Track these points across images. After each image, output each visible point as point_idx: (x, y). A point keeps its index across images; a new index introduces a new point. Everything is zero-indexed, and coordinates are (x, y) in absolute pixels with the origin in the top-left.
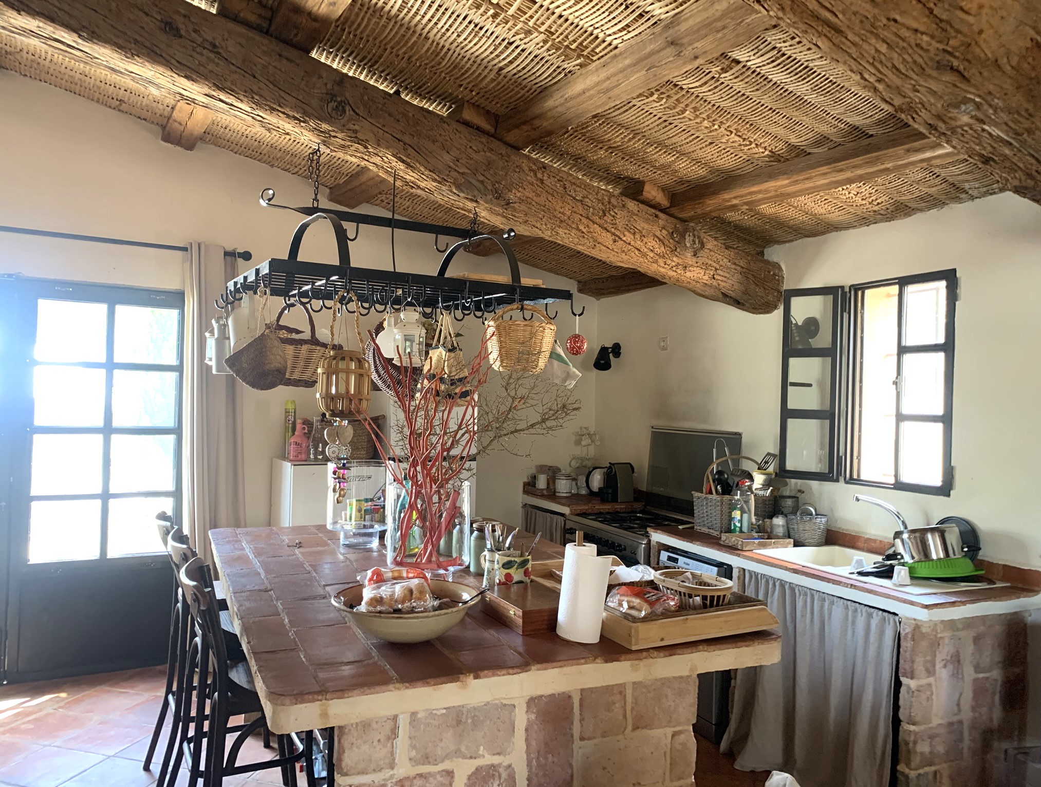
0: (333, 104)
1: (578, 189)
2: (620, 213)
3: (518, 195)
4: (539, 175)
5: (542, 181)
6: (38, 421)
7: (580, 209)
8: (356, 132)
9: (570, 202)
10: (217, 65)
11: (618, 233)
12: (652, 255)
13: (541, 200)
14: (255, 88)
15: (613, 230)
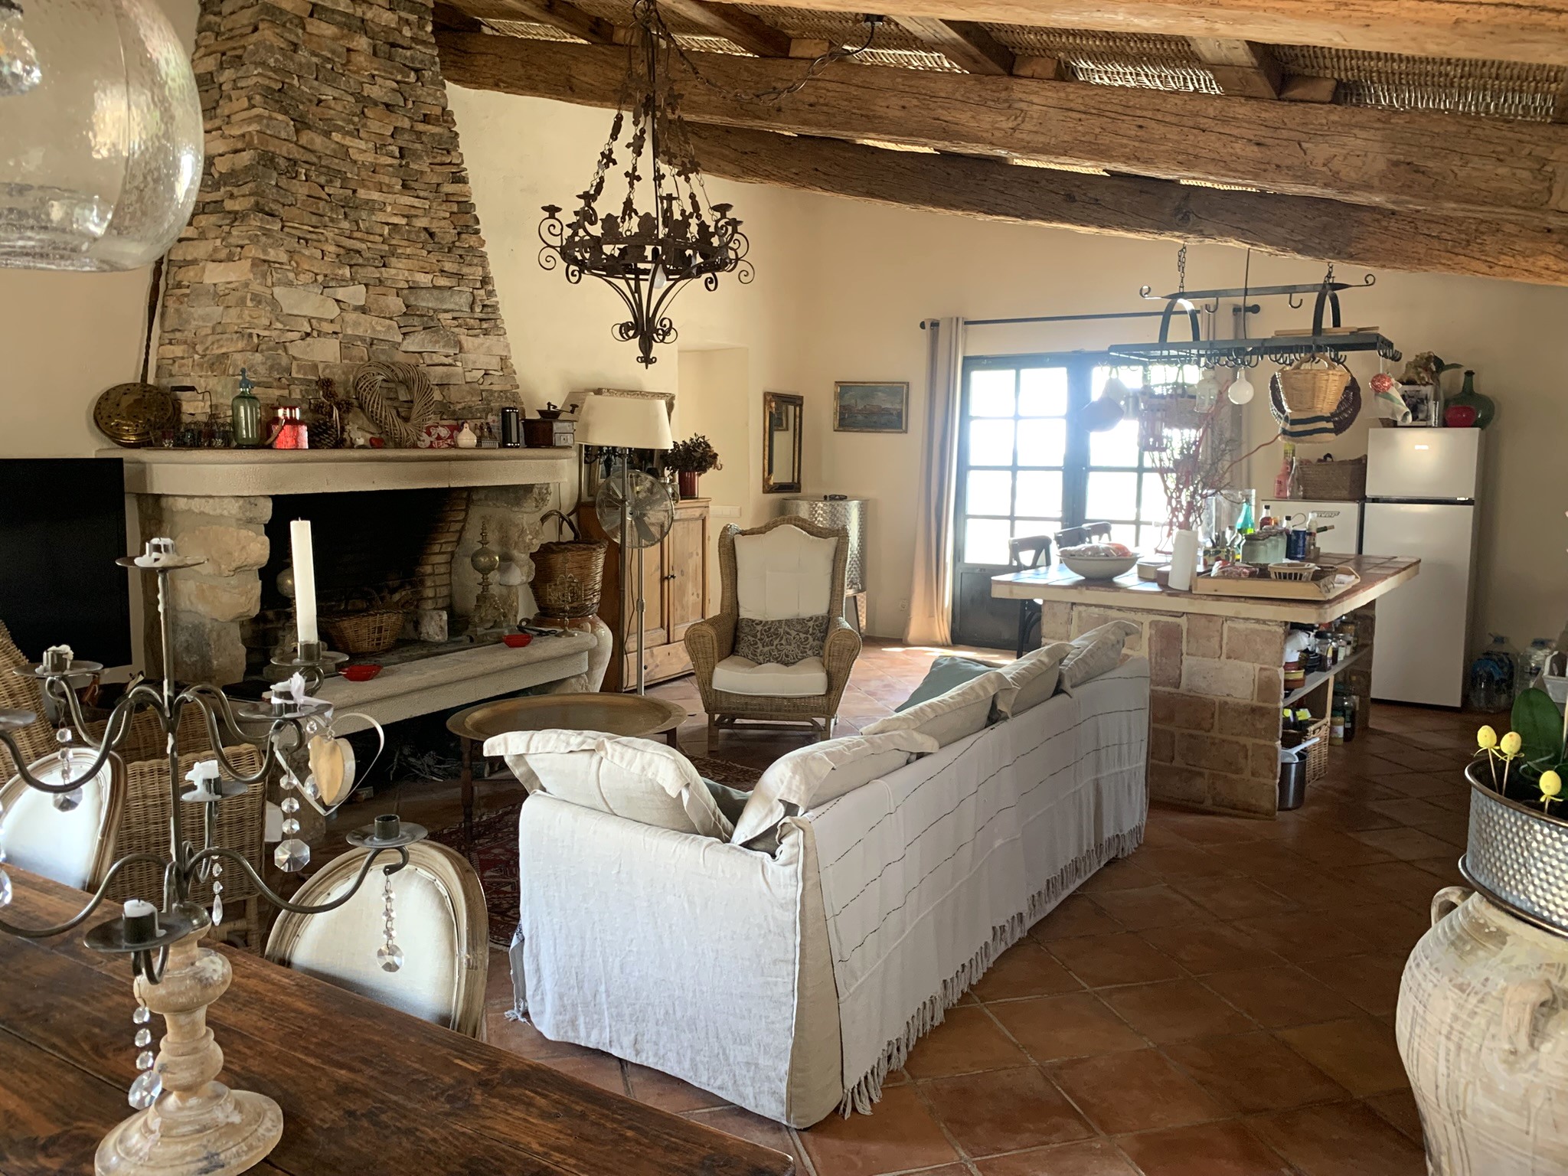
0: (1180, 216)
1: (1432, 226)
2: (1488, 239)
3: (1361, 246)
4: (1385, 223)
5: (1386, 229)
6: (1093, 463)
7: (1436, 244)
8: (1201, 231)
9: (1424, 241)
10: (1098, 212)
11: (1489, 259)
12: (1549, 272)
13: (1388, 246)
14: (1123, 221)
15: (1483, 258)
